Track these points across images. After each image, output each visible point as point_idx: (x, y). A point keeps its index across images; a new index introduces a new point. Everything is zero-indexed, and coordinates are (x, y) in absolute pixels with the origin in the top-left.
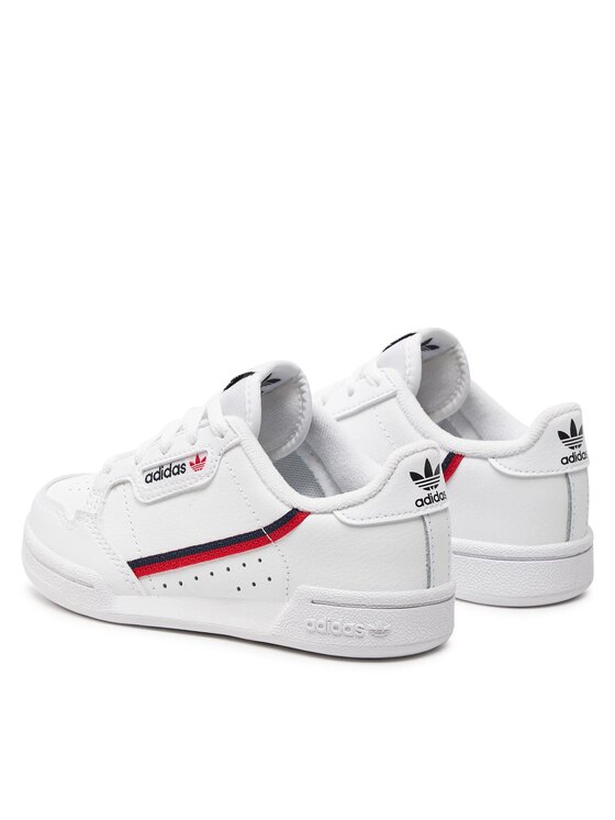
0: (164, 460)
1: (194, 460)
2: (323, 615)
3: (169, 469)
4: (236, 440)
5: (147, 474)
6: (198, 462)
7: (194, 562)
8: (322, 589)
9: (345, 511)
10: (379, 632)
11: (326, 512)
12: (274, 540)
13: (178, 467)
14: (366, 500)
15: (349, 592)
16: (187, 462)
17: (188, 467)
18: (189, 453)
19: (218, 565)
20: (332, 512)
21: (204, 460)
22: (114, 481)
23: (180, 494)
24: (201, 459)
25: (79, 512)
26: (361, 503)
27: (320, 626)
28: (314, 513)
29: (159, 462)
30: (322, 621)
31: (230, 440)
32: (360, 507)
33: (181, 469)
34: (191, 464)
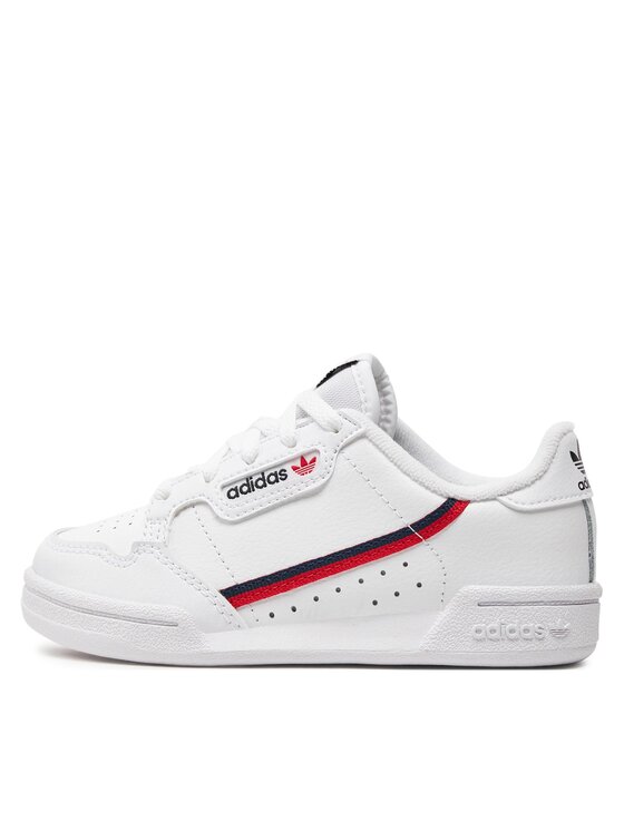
0: (252, 469)
1: (298, 464)
2: (495, 618)
3: (263, 479)
4: (360, 431)
5: (229, 489)
6: (305, 464)
7: (314, 579)
8: (492, 587)
9: (510, 496)
10: (561, 631)
11: (487, 500)
12: (426, 537)
13: (275, 474)
14: (533, 483)
15: (525, 588)
16: (288, 468)
17: (290, 472)
18: (290, 456)
19: (347, 579)
20: (495, 499)
21: (314, 460)
22: (179, 506)
23: (283, 504)
24: (308, 460)
25: (137, 544)
26: (527, 486)
27: (493, 631)
28: (475, 501)
29: (245, 474)
30: (495, 625)
31: (349, 432)
32: (527, 490)
33: (281, 476)
34: (295, 468)
